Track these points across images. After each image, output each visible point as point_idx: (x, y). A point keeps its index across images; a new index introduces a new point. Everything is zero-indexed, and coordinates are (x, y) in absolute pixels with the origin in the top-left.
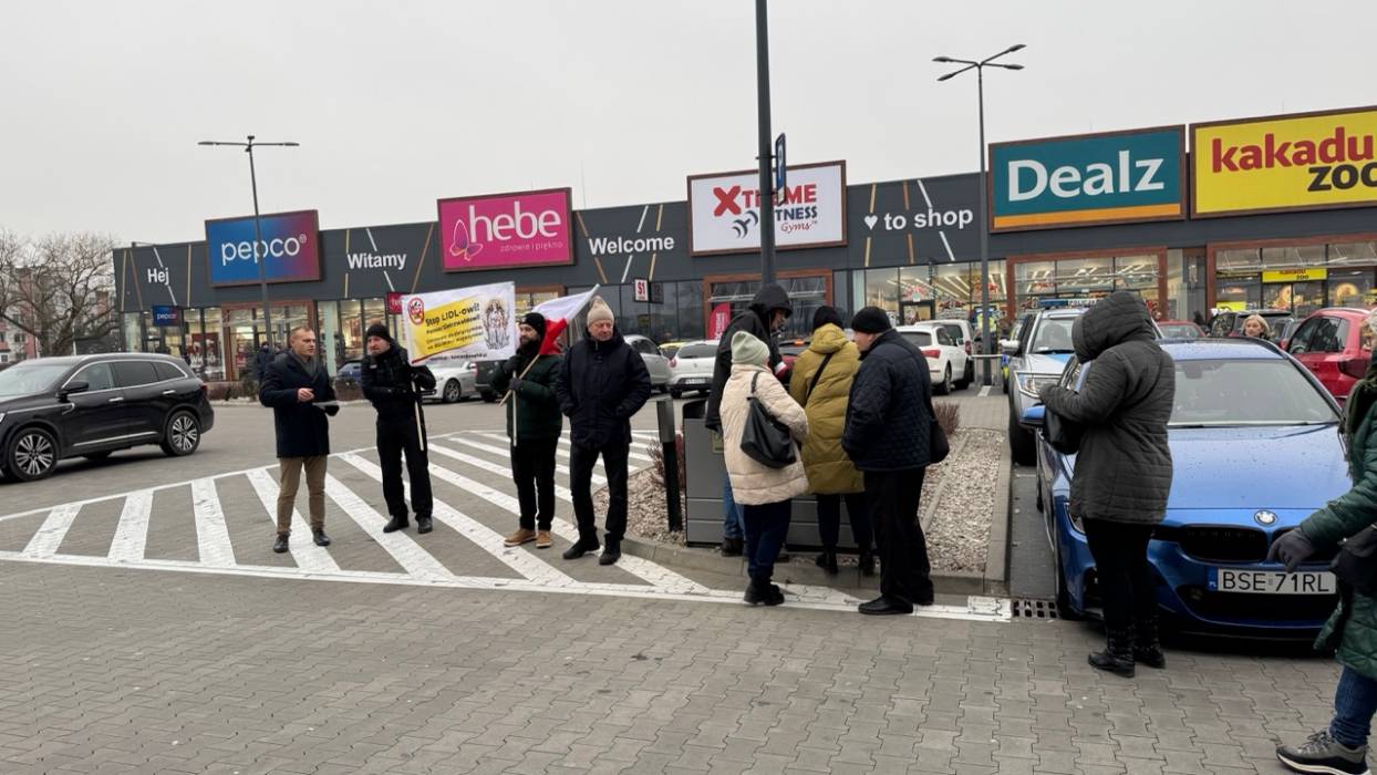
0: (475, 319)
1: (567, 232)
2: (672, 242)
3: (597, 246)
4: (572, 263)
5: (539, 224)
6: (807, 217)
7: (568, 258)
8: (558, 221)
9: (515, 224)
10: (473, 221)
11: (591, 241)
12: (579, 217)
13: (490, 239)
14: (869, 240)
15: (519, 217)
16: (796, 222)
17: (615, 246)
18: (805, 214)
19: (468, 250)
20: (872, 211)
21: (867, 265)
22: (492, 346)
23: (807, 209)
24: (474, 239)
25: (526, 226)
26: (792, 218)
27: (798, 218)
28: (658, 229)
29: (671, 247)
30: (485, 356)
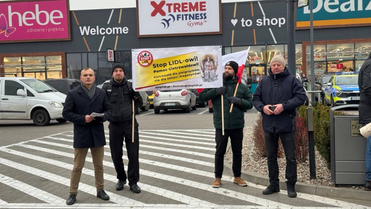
0: (195, 65)
1: (67, 23)
2: (127, 30)
3: (84, 31)
4: (70, 40)
5: (50, 17)
6: (202, 18)
7: (68, 37)
8: (61, 16)
9: (36, 16)
10: (10, 14)
11: (80, 28)
12: (74, 14)
13: (21, 25)
14: (233, 31)
15: (38, 13)
16: (195, 21)
17: (95, 31)
18: (200, 17)
19: (7, 31)
20: (234, 16)
21: (232, 45)
22: (206, 80)
23: (201, 14)
24: (11, 25)
25: (43, 18)
26: (193, 19)
27: (196, 19)
28: (119, 22)
29: (127, 32)
30: (200, 85)
